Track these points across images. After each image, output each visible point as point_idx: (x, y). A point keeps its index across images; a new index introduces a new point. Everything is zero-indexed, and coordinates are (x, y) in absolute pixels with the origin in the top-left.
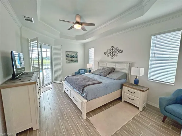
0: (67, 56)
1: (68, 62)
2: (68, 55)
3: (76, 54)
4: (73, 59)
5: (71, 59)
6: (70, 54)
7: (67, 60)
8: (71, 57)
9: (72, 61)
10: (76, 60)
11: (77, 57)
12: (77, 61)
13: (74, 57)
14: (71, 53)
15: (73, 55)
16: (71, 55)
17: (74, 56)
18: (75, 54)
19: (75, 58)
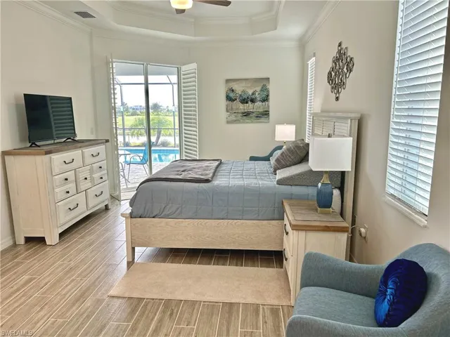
0: (229, 98)
1: (233, 117)
2: (232, 95)
3: (264, 85)
4: (249, 107)
5: (242, 107)
6: (239, 88)
7: (227, 111)
8: (244, 101)
9: (247, 114)
10: (261, 110)
11: (266, 99)
12: (266, 114)
13: (253, 101)
14: (244, 84)
15: (250, 93)
16: (243, 91)
17: (253, 97)
18: (258, 89)
19: (258, 104)
